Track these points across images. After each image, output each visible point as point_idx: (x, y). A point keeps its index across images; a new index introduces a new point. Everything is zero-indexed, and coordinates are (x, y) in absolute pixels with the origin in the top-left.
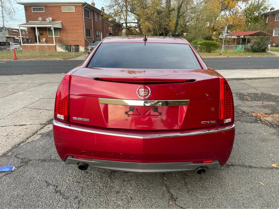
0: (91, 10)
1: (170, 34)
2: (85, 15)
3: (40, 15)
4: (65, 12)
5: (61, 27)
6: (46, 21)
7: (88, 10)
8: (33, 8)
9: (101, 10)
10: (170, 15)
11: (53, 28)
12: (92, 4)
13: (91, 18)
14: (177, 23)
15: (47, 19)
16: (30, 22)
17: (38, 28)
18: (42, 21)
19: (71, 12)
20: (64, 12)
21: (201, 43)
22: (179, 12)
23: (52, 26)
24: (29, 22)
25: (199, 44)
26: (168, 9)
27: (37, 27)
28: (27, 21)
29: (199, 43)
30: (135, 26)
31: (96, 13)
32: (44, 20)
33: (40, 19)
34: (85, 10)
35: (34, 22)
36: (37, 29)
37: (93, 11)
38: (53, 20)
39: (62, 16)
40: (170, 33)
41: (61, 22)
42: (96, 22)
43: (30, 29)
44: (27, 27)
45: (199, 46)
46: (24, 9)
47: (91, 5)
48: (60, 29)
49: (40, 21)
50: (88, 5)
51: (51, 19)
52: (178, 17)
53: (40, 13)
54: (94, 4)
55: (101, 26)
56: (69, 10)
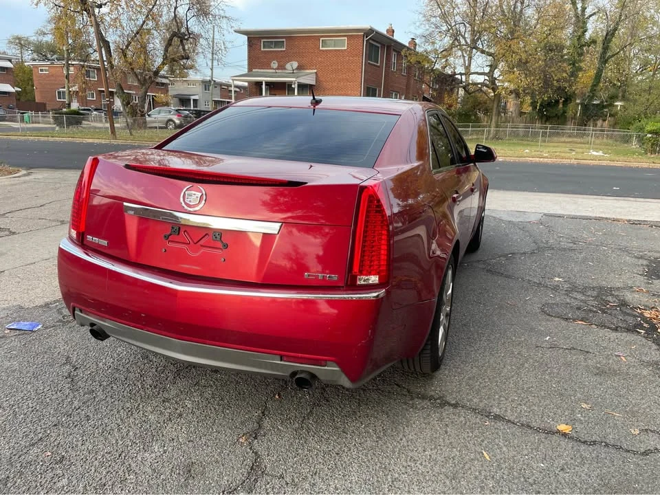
0: (383, 45)
1: (578, 104)
2: (369, 57)
3: (276, 56)
4: (326, 51)
5: (313, 83)
6: (285, 69)
7: (376, 46)
8: (264, 42)
9: (407, 45)
10: (581, 55)
11: (296, 85)
12: (388, 31)
13: (382, 62)
14: (598, 76)
15: (288, 66)
16: (256, 70)
17: (268, 84)
18: (278, 69)
19: (339, 50)
20: (323, 51)
21: (655, 128)
22: (606, 48)
23: (294, 79)
24: (254, 70)
25: (650, 132)
26: (578, 39)
27: (266, 82)
28: (250, 69)
29: (649, 128)
30: (482, 81)
31: (394, 50)
32: (282, 67)
33: (275, 64)
34: (370, 46)
35: (262, 70)
36: (266, 85)
37: (389, 47)
38: (300, 68)
39: (320, 59)
40: (578, 101)
41: (316, 71)
42: (392, 72)
43: (254, 86)
44: (249, 82)
45: (649, 135)
46: (247, 43)
47: (385, 33)
48: (311, 86)
49: (273, 69)
50: (377, 33)
51: (295, 65)
52: (604, 60)
53: (276, 51)
54: (393, 31)
55: (404, 81)
56: (334, 46)
